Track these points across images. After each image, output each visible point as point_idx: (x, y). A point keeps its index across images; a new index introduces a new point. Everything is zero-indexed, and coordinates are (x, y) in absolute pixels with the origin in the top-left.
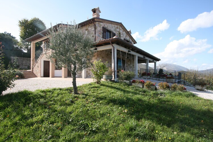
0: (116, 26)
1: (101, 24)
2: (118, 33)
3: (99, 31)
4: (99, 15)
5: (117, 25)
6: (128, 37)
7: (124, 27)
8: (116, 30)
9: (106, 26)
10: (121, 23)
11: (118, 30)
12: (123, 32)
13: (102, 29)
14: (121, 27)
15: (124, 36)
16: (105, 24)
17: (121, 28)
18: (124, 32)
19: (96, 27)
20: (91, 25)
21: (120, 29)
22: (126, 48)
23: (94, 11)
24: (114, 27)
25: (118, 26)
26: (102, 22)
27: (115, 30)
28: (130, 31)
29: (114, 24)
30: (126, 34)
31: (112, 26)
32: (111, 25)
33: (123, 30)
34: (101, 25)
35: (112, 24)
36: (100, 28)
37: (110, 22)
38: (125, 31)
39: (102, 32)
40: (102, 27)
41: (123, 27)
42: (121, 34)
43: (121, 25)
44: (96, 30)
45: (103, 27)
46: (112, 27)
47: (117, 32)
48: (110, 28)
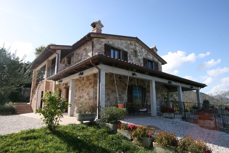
0: (129, 42)
1: (103, 40)
2: (132, 50)
3: (99, 50)
4: (101, 30)
5: (130, 40)
6: (151, 55)
7: (142, 42)
8: (129, 47)
9: (111, 43)
10: (137, 38)
11: (133, 47)
12: (141, 49)
13: (104, 47)
14: (138, 43)
15: (144, 55)
16: (109, 40)
17: (137, 45)
18: (143, 50)
19: (94, 45)
20: (89, 44)
21: (135, 45)
22: (128, 70)
23: (94, 25)
24: (125, 43)
25: (133, 42)
26: (104, 38)
27: (127, 47)
28: (155, 48)
29: (124, 40)
30: (146, 51)
31: (121, 42)
32: (119, 41)
33: (141, 47)
34: (102, 42)
35: (121, 40)
36: (100, 46)
37: (117, 38)
38: (145, 48)
39: (104, 50)
40: (103, 44)
41: (140, 43)
42: (138, 51)
43: (137, 40)
44: (94, 49)
45: (105, 44)
46: (122, 44)
47: (130, 50)
48: (118, 45)
